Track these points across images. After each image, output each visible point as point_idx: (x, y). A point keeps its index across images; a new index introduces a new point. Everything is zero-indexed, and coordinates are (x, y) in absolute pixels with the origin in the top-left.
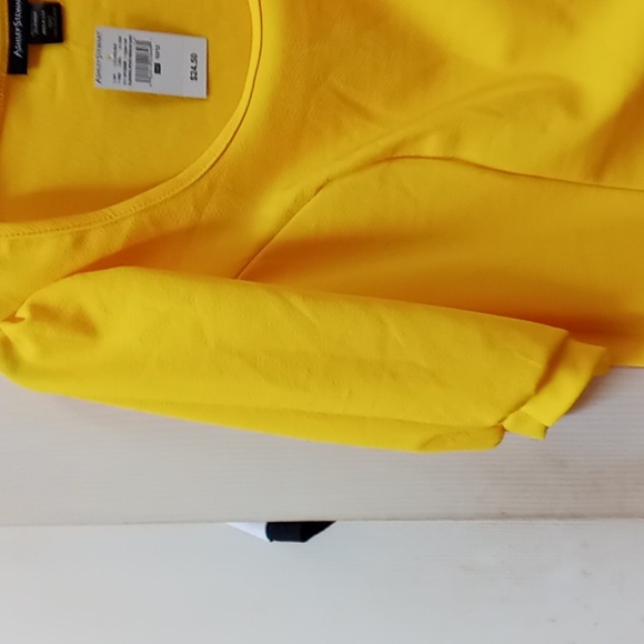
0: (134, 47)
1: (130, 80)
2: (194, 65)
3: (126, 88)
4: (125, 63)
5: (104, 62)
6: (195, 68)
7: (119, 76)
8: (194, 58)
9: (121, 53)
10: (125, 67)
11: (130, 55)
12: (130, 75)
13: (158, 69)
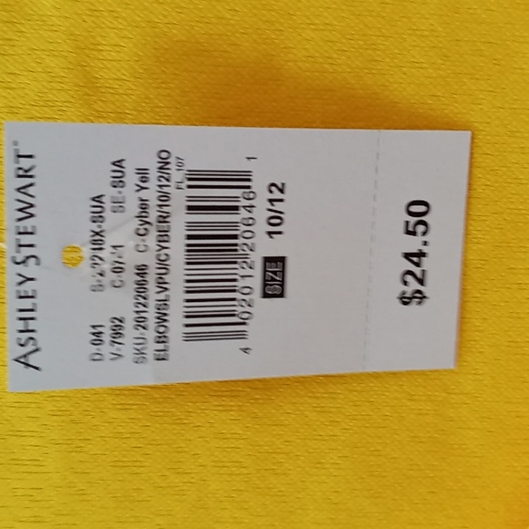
0: (179, 199)
1: (162, 338)
2: (414, 244)
3: (148, 374)
4: (142, 270)
5: (46, 279)
6: (415, 257)
7: (117, 332)
8: (418, 213)
9: (121, 230)
10: (141, 287)
11: (163, 237)
12: (162, 318)
13: (275, 277)
